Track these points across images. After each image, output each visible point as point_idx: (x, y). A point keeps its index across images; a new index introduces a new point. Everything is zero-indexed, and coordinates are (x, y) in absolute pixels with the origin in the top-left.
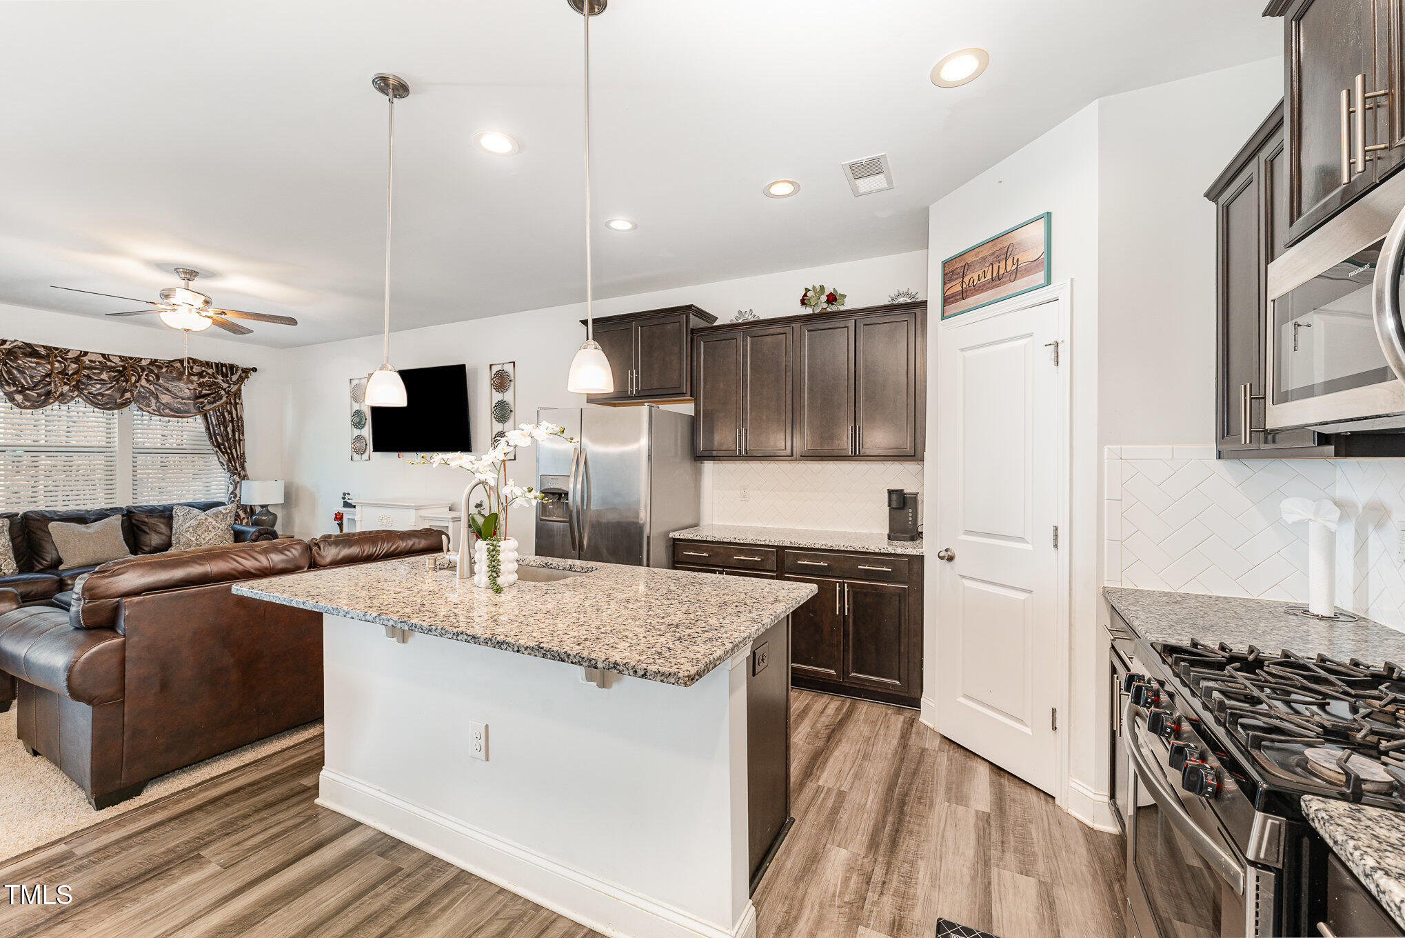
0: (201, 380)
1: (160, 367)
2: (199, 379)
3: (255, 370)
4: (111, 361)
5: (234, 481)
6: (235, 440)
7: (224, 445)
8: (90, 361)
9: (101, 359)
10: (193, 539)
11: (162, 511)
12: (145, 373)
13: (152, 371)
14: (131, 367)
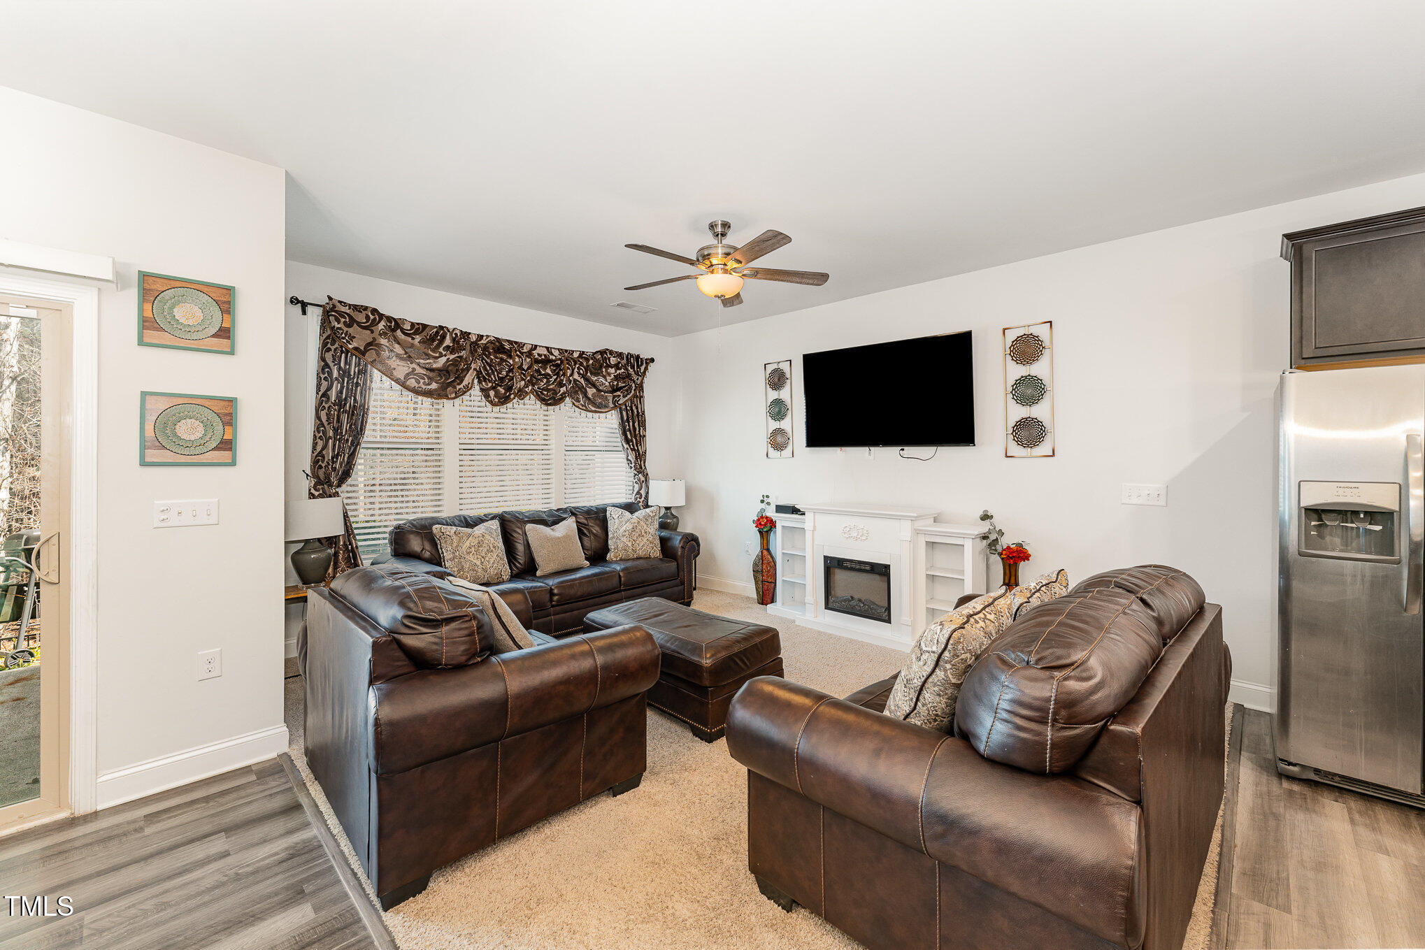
0: (618, 372)
1: (587, 360)
2: (616, 372)
3: (652, 360)
4: (552, 354)
5: (639, 480)
6: (640, 436)
7: (632, 441)
8: (539, 354)
9: (546, 352)
10: (630, 544)
11: (596, 513)
12: (577, 366)
13: (581, 364)
14: (567, 360)
